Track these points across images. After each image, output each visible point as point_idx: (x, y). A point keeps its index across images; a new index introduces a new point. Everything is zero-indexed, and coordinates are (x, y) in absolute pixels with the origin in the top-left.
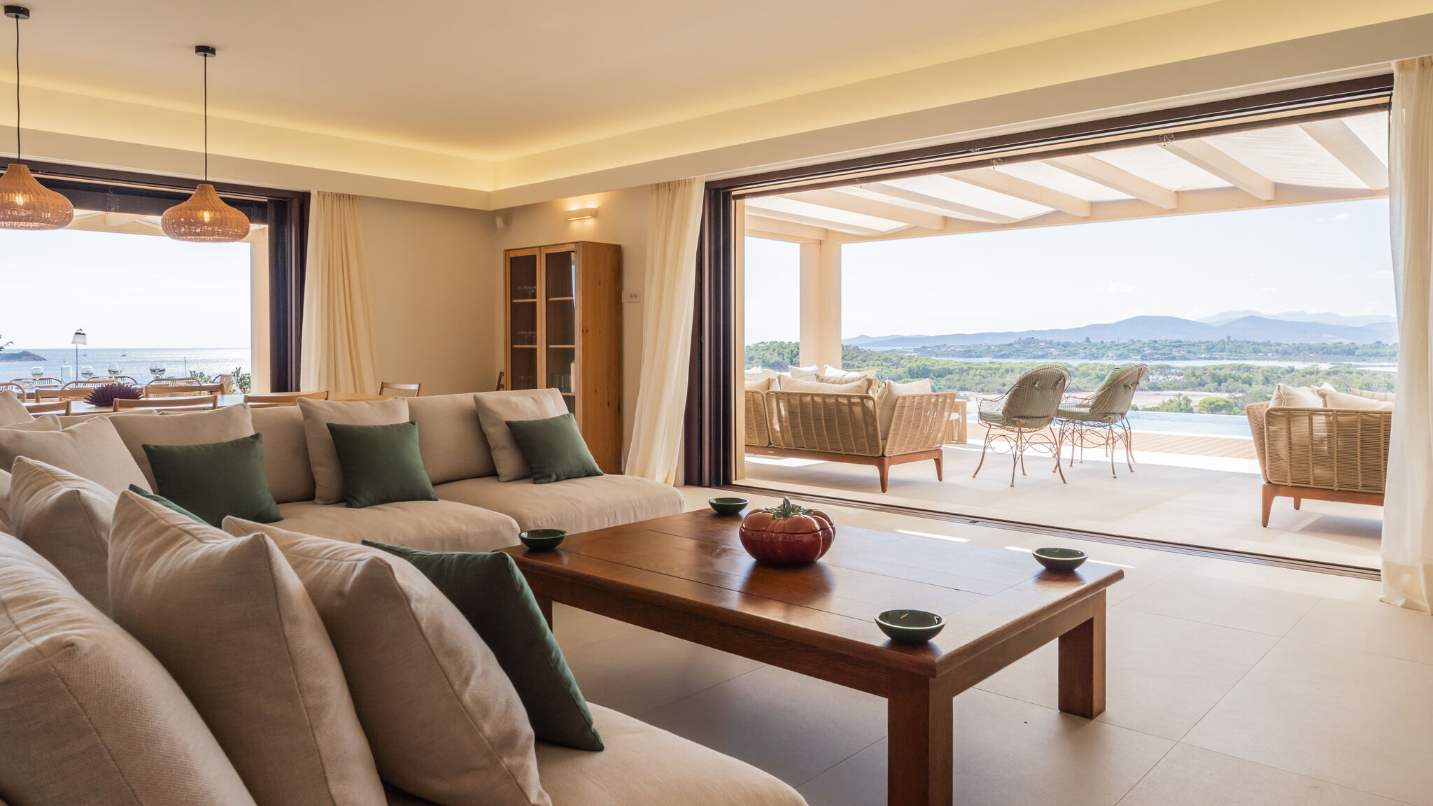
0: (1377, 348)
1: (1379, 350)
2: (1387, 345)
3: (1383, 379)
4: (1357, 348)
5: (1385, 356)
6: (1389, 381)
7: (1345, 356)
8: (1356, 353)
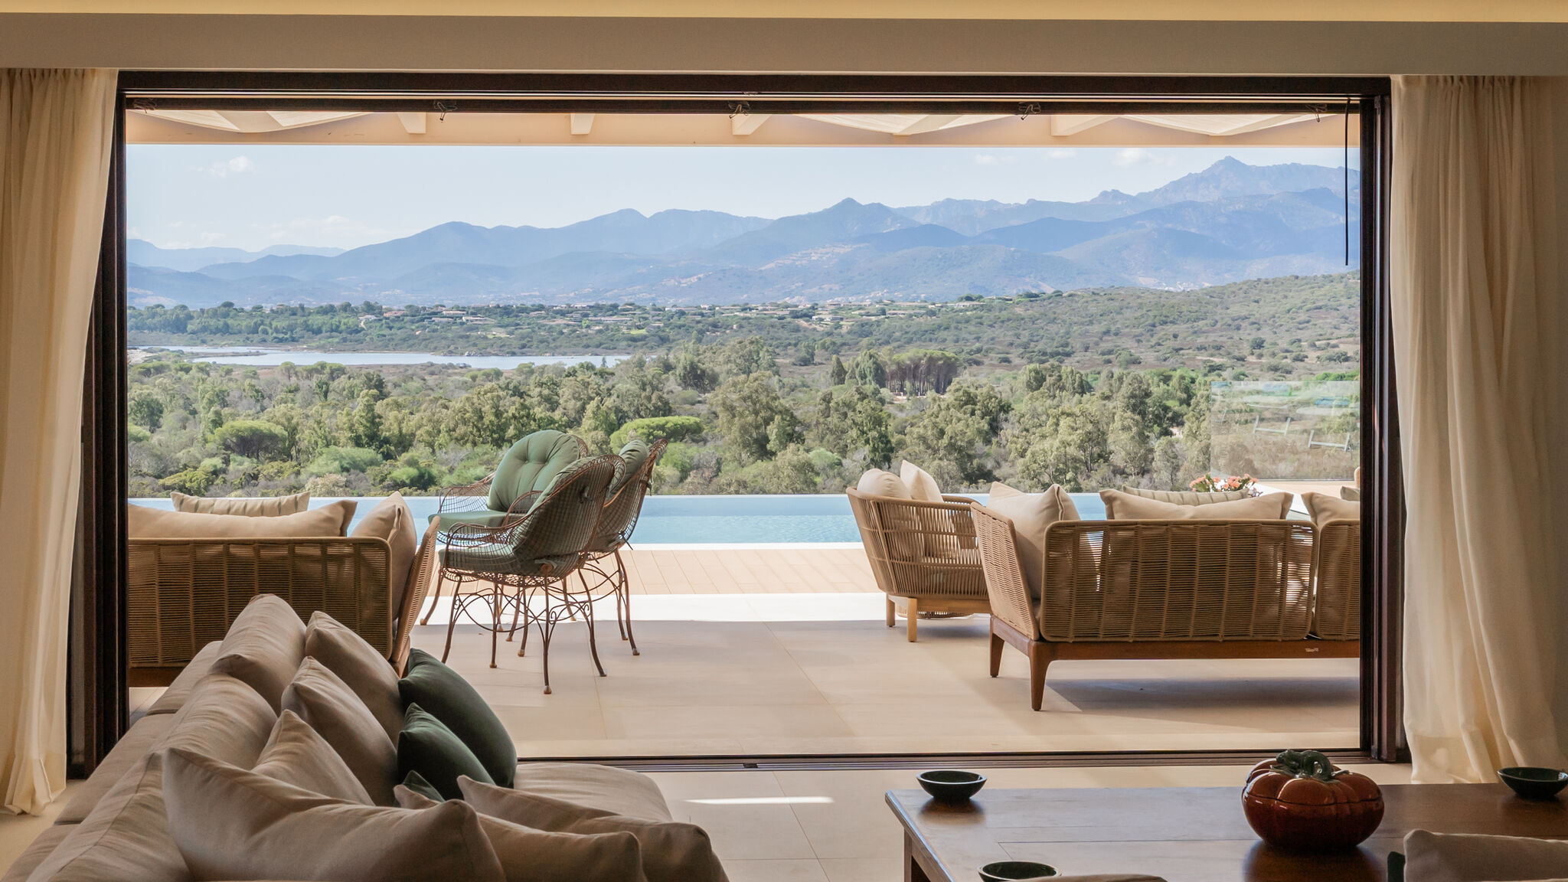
0: (226, 315)
1: (230, 321)
2: (242, 310)
3: (248, 381)
4: (190, 317)
5: (240, 332)
6: (260, 385)
7: (169, 334)
8: (190, 327)
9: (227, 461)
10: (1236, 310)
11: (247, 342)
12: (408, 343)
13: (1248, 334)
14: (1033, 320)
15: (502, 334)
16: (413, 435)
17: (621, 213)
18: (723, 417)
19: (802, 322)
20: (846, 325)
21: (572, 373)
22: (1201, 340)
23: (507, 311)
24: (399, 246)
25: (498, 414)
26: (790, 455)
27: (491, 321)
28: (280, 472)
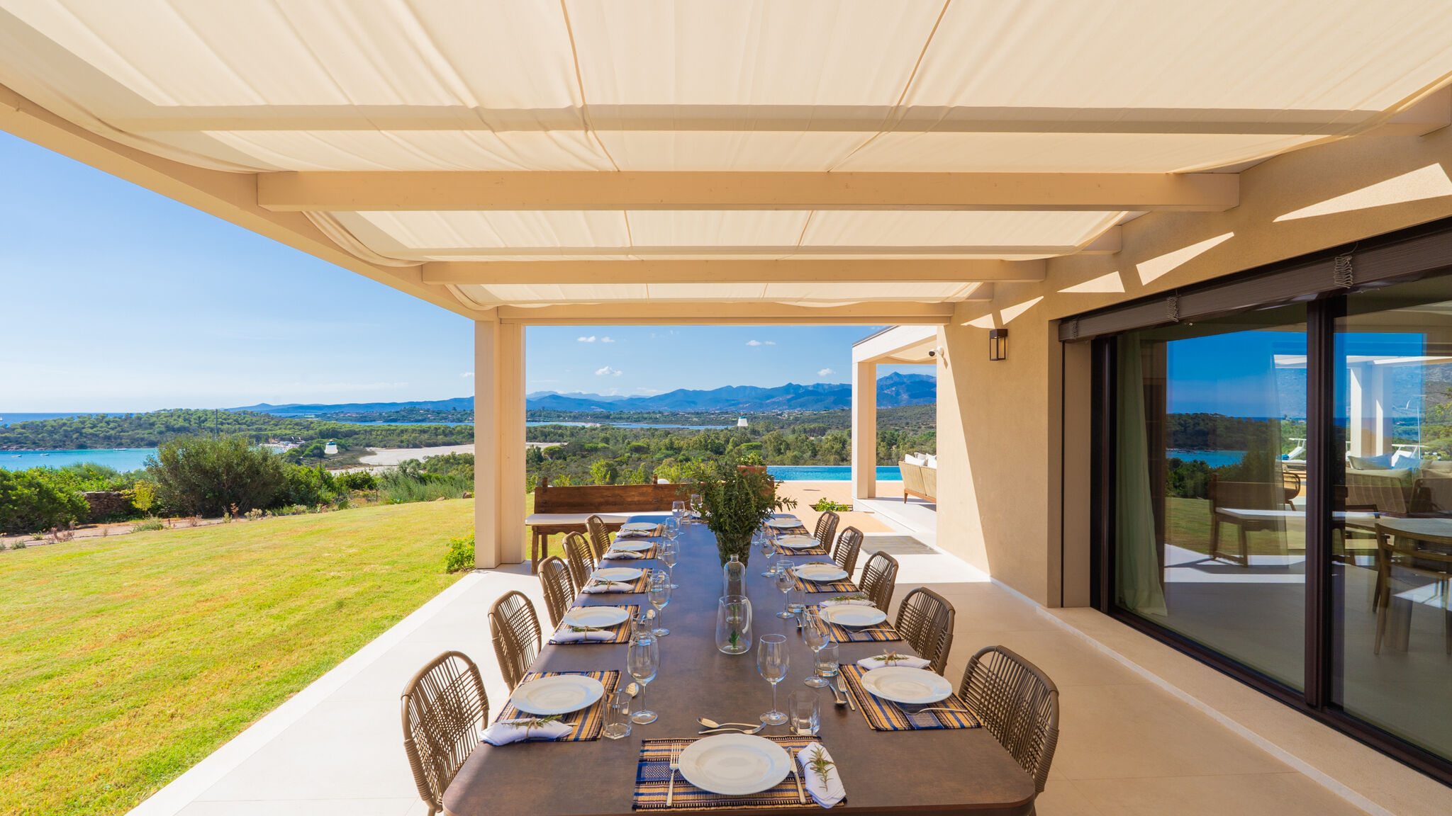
3: (631, 432)
6: (635, 433)
9: (631, 454)
10: (900, 414)
11: (627, 422)
12: (671, 422)
13: (905, 421)
14: (844, 416)
15: (697, 420)
16: (682, 447)
17: (728, 387)
18: (768, 442)
19: (779, 417)
20: (791, 418)
21: (722, 431)
22: (891, 422)
23: (698, 413)
24: (666, 396)
25: (706, 442)
26: (790, 454)
27: (693, 416)
28: (647, 457)
